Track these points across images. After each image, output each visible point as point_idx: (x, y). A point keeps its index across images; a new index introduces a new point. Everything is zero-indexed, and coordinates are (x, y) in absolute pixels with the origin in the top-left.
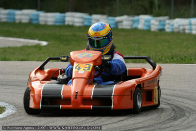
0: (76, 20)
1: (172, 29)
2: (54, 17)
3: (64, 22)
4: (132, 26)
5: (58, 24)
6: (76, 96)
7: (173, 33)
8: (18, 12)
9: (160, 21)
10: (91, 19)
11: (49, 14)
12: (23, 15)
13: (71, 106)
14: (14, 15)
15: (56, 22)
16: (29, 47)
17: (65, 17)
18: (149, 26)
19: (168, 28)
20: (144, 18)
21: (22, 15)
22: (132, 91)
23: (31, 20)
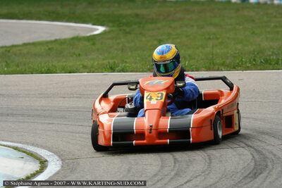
6: (151, 130)
13: (145, 141)
22: (211, 121)
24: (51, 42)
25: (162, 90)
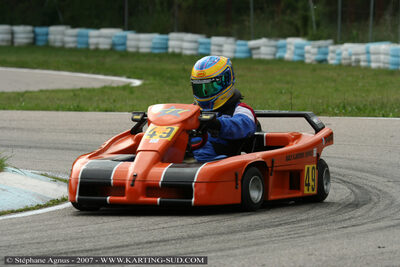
0: (186, 45)
1: (339, 60)
2: (150, 40)
3: (167, 48)
4: (274, 55)
5: (156, 51)
6: (134, 181)
7: (340, 66)
8: (93, 33)
9: (319, 47)
10: (210, 44)
11: (143, 36)
12: (102, 37)
13: (125, 198)
14: (87, 36)
15: (154, 48)
16: (113, 88)
17: (168, 40)
18: (303, 56)
19: (332, 59)
20: (293, 42)
21: (99, 37)
23: (114, 45)
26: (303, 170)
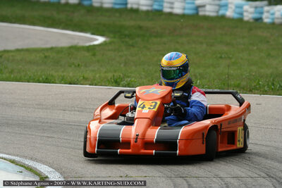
1: (272, 19)
3: (127, 4)
6: (137, 139)
9: (256, 7)
13: (130, 150)
18: (242, 14)
19: (267, 18)
20: (234, 2)
22: (203, 134)
24: (47, 50)
25: (157, 99)
26: (236, 131)
